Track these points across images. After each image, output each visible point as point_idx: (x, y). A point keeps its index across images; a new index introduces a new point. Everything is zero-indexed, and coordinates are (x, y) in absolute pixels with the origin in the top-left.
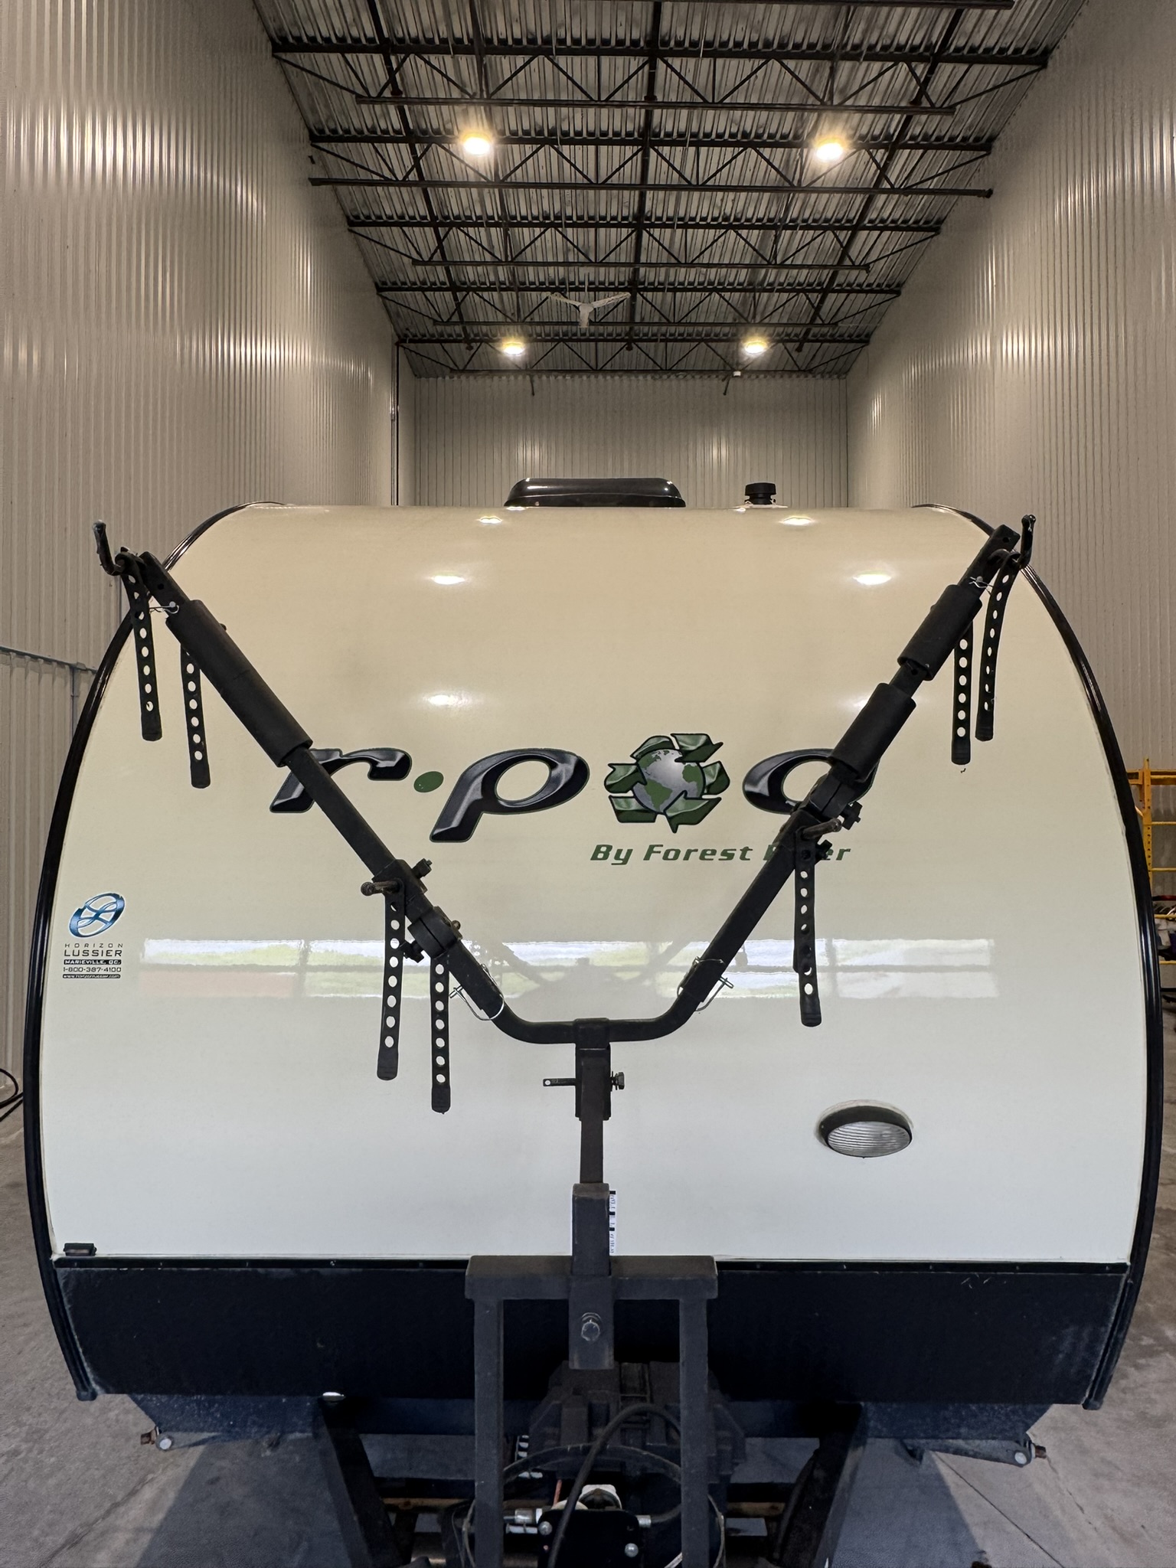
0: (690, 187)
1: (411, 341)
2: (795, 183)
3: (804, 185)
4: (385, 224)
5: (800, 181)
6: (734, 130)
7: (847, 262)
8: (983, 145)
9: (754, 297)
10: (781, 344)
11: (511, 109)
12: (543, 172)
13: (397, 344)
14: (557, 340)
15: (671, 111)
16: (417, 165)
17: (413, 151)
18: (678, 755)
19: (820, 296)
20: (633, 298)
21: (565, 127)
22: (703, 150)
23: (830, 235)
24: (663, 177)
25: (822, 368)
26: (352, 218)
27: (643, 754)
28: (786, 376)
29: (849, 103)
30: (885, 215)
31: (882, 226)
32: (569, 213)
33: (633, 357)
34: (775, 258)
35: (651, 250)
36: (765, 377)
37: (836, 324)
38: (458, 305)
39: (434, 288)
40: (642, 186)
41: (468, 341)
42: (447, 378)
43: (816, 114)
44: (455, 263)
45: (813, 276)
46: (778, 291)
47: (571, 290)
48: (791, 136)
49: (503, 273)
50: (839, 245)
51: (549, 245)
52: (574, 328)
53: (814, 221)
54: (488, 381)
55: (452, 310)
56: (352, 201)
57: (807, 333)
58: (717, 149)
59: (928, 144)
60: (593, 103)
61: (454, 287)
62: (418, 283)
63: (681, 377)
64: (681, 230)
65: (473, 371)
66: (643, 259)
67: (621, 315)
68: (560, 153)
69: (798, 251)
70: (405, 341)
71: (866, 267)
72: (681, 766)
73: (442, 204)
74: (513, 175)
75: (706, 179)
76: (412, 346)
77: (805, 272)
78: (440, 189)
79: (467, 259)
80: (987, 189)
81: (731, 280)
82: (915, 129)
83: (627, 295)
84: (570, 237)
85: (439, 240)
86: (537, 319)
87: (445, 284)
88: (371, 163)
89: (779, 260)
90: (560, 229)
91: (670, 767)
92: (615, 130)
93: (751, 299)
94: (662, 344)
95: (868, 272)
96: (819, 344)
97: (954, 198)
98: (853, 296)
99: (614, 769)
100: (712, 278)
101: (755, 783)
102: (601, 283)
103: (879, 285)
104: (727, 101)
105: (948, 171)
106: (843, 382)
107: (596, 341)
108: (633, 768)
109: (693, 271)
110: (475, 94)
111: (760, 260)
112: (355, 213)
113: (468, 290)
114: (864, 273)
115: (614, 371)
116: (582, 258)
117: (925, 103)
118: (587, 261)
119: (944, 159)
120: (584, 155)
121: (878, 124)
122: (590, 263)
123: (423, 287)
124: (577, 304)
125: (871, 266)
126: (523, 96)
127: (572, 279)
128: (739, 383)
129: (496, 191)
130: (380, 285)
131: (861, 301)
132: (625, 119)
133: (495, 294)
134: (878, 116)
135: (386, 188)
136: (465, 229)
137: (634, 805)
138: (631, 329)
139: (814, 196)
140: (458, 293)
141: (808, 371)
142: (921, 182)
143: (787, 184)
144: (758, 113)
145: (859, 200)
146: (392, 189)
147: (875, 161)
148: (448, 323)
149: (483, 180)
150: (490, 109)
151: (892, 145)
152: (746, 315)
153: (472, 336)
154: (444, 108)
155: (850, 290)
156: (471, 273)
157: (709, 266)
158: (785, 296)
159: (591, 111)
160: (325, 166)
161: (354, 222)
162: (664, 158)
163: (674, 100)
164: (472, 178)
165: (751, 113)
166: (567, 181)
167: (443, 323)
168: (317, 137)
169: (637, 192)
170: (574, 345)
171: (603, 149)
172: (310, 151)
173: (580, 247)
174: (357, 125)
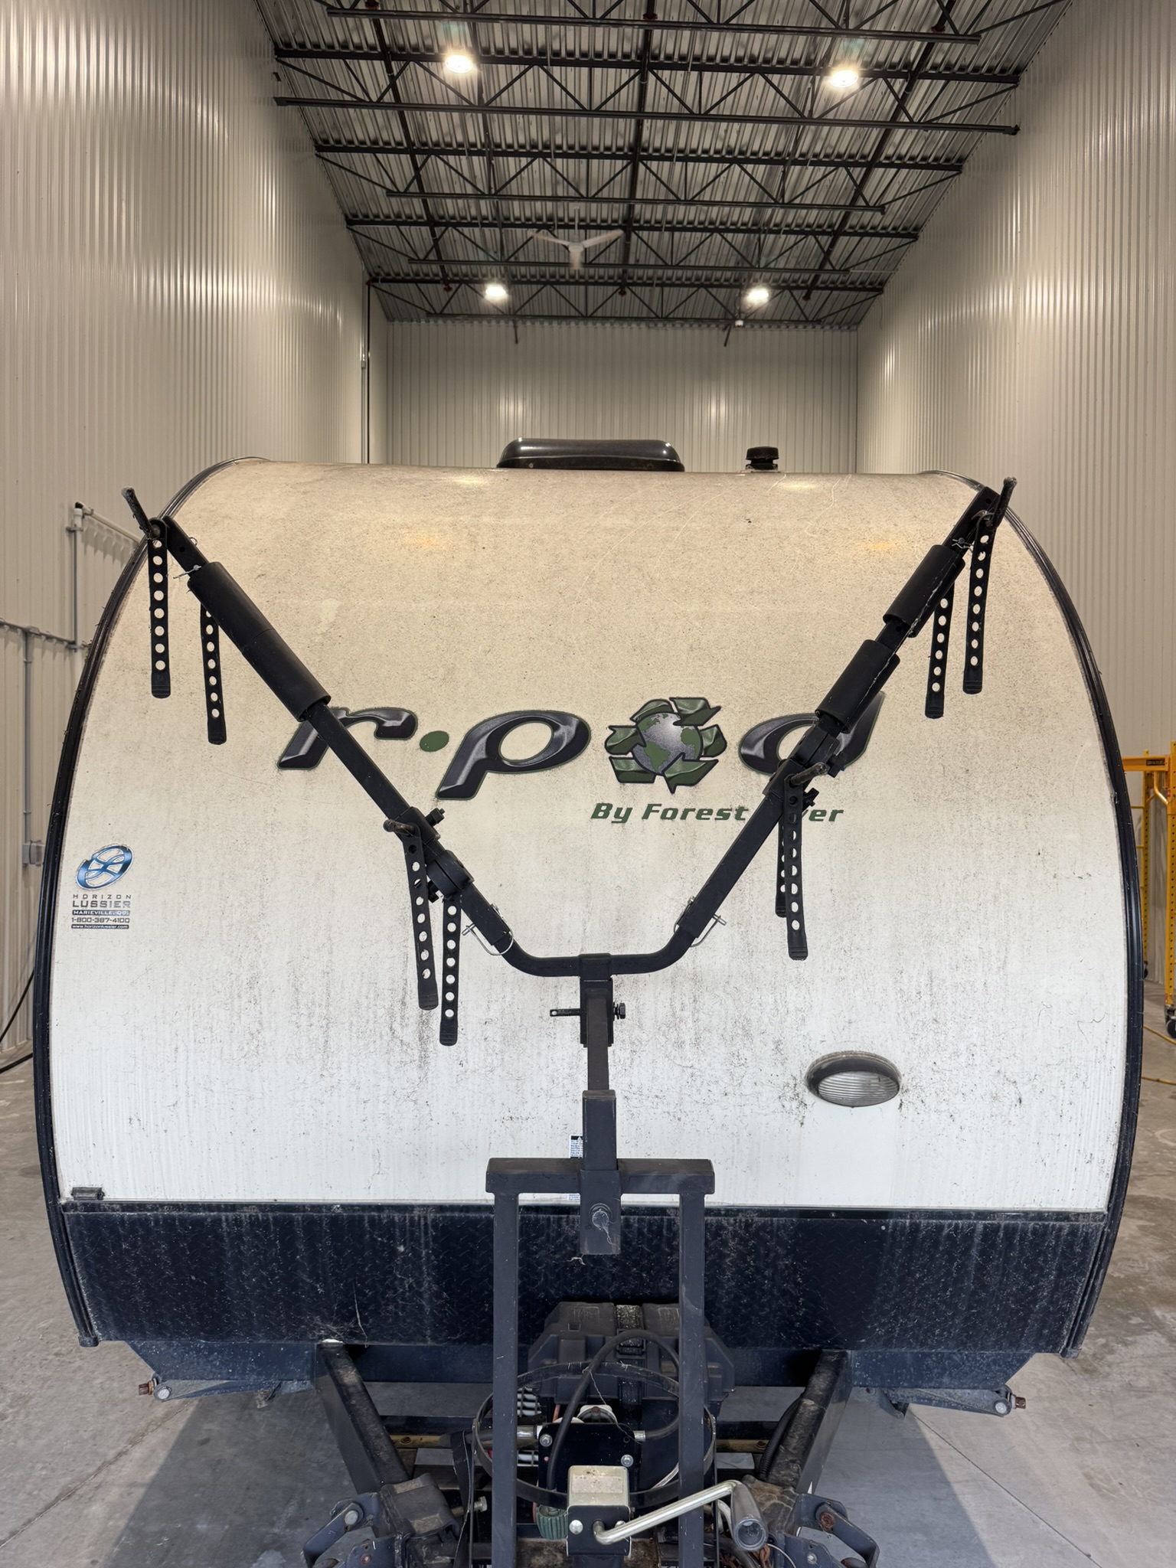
0: (691, 116)
1: (384, 281)
2: (806, 114)
3: (816, 116)
4: (357, 150)
5: (811, 111)
6: (741, 53)
7: (861, 202)
8: (1009, 76)
9: (759, 239)
10: (787, 293)
11: (497, 26)
12: (531, 95)
13: (368, 284)
14: (544, 282)
15: (673, 32)
16: (393, 86)
17: (389, 69)
18: (675, 718)
19: (831, 238)
20: (628, 238)
21: (556, 46)
22: (707, 75)
23: (842, 171)
24: (663, 102)
25: (831, 319)
26: (320, 142)
27: (643, 717)
28: (792, 327)
29: (866, 27)
30: (903, 151)
31: (900, 163)
32: (558, 141)
33: (627, 303)
34: (783, 196)
35: (647, 187)
36: (770, 327)
37: (847, 270)
38: (436, 241)
39: (410, 222)
40: (640, 114)
41: (446, 281)
42: (423, 322)
43: (830, 39)
44: (433, 195)
45: (824, 217)
46: (786, 232)
47: (560, 227)
48: (802, 62)
49: (485, 207)
50: (852, 183)
51: (536, 176)
52: (562, 270)
53: (826, 156)
54: (468, 326)
55: (428, 248)
56: (321, 123)
57: (816, 278)
58: (722, 75)
59: (950, 74)
60: (587, 21)
61: (432, 222)
62: (392, 216)
63: (678, 325)
64: (680, 163)
65: (453, 316)
66: (639, 195)
67: (614, 256)
68: (550, 75)
69: (807, 189)
70: (377, 281)
71: (882, 209)
72: (679, 729)
73: (420, 128)
74: (498, 99)
75: (709, 107)
76: (384, 286)
77: (815, 212)
78: (418, 112)
79: (446, 191)
80: (1013, 126)
81: (735, 219)
82: (937, 57)
83: (619, 232)
84: (559, 168)
85: (417, 169)
86: (522, 259)
87: (421, 217)
88: (343, 80)
89: (787, 199)
90: (549, 159)
91: (669, 729)
92: (611, 50)
93: (756, 241)
94: (658, 289)
95: (883, 213)
96: (828, 292)
97: (977, 134)
98: (866, 239)
99: (615, 732)
100: (714, 216)
101: (751, 746)
102: (593, 220)
103: (894, 228)
104: (734, 21)
105: (972, 104)
106: (853, 334)
107: (586, 284)
108: (633, 730)
109: (693, 209)
110: (458, 7)
111: (766, 199)
112: (324, 136)
113: (447, 225)
114: (879, 215)
115: (605, 318)
116: (572, 192)
117: (949, 30)
118: (577, 195)
119: (968, 90)
120: (575, 78)
121: (895, 52)
122: (580, 198)
123: (398, 221)
124: (566, 243)
125: (887, 206)
126: (511, 11)
127: (561, 214)
128: (741, 332)
129: (480, 116)
130: (350, 217)
131: (875, 245)
132: (622, 39)
133: (477, 230)
134: (897, 42)
135: (358, 110)
136: (445, 157)
137: (634, 766)
138: (625, 272)
139: (826, 129)
140: (436, 229)
141: (817, 321)
142: (942, 116)
143: (797, 115)
144: (767, 36)
145: (875, 133)
146: (364, 111)
147: (892, 91)
148: (425, 260)
149: (465, 103)
150: (474, 25)
151: (912, 74)
152: (750, 259)
153: (451, 275)
154: (424, 23)
155: (863, 232)
156: (451, 207)
157: (712, 203)
158: (792, 238)
159: (585, 30)
160: (291, 84)
161: (323, 146)
162: (663, 83)
163: (675, 19)
164: (453, 100)
165: (759, 36)
166: (557, 107)
167: (419, 261)
168: (284, 51)
169: (633, 121)
170: (562, 289)
171: (597, 71)
172: (274, 66)
173: (570, 180)
174: (328, 39)
